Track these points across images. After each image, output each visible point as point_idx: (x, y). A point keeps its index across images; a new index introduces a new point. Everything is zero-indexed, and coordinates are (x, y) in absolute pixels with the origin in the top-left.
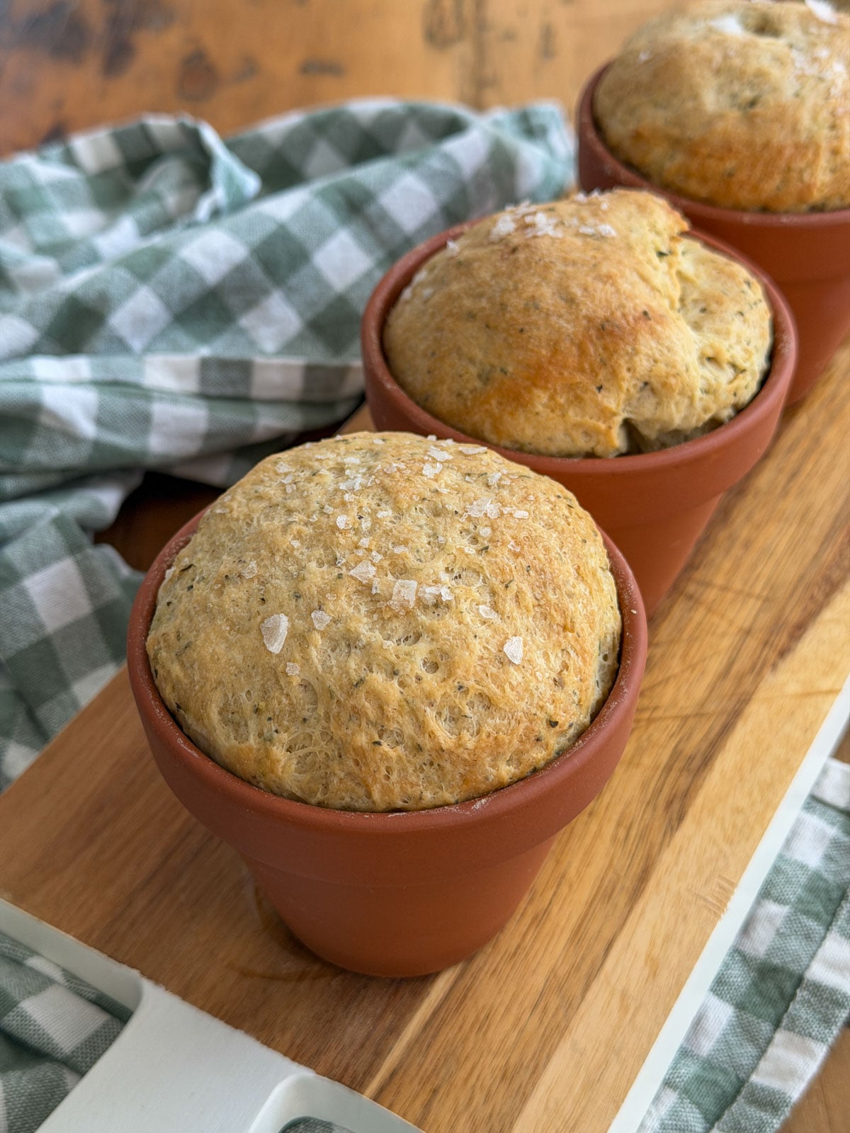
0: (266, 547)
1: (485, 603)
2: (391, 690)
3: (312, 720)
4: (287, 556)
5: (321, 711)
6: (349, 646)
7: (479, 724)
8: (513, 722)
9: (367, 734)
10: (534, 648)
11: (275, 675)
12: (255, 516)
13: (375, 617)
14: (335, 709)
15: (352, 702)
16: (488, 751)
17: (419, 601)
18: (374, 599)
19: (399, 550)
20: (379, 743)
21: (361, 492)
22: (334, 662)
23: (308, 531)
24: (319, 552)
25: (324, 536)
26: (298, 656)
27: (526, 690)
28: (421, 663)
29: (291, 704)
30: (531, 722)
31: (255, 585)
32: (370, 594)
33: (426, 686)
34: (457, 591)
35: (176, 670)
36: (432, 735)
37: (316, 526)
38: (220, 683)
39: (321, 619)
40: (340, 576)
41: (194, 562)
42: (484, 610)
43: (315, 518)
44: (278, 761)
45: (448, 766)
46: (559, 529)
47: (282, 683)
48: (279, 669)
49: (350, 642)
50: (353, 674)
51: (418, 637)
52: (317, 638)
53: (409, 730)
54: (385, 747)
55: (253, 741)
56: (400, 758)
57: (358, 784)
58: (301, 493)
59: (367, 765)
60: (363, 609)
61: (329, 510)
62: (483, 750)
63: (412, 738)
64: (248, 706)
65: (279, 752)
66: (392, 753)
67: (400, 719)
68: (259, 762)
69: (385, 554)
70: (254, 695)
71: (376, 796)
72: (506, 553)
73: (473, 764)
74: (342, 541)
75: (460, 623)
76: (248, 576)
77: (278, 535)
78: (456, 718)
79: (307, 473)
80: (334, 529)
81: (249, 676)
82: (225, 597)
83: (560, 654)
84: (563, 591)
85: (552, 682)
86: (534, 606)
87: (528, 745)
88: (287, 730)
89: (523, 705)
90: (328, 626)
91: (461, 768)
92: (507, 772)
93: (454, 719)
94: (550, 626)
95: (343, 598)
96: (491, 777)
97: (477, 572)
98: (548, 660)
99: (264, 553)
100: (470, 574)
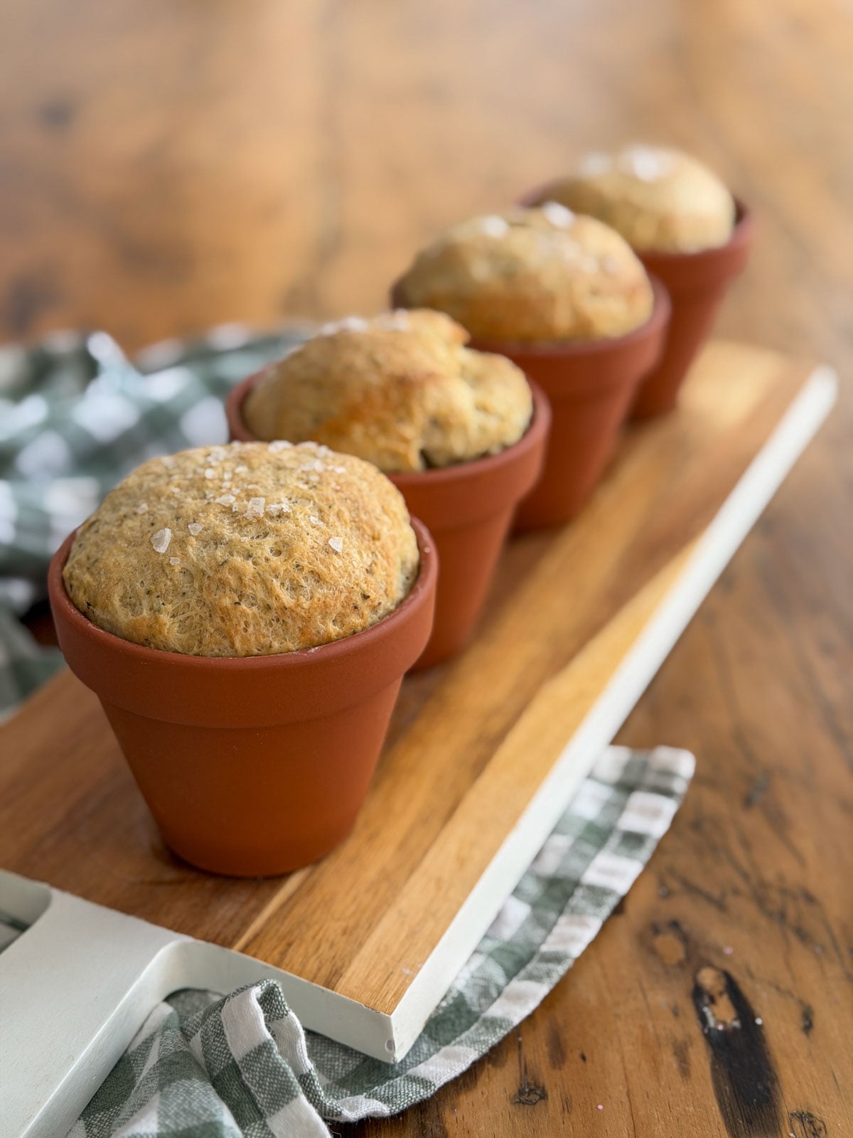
0: (154, 495)
1: (314, 516)
2: (247, 567)
3: (190, 593)
4: (170, 498)
5: (196, 585)
6: (216, 544)
7: (312, 592)
8: (337, 592)
9: (230, 598)
10: (352, 546)
11: (163, 567)
12: (146, 483)
13: (235, 525)
14: (206, 582)
15: (219, 576)
16: (319, 610)
17: (267, 514)
18: (234, 515)
19: (252, 487)
20: (239, 604)
22: (205, 554)
23: (185, 483)
24: (194, 493)
25: (196, 485)
26: (178, 553)
27: (346, 571)
28: (269, 550)
29: (174, 585)
30: (350, 593)
31: (147, 516)
32: (232, 513)
33: (272, 564)
34: (295, 509)
35: (87, 578)
36: (277, 598)
37: (191, 479)
38: (120, 579)
39: (196, 529)
40: (209, 503)
42: (314, 520)
44: (165, 625)
45: (290, 621)
47: (167, 572)
48: (165, 563)
49: (217, 540)
50: (219, 559)
51: (266, 535)
52: (193, 541)
53: (261, 594)
54: (244, 607)
55: (145, 613)
56: (254, 614)
57: (225, 637)
58: (179, 467)
59: (231, 620)
60: (226, 521)
61: (200, 471)
62: (315, 609)
63: (263, 601)
64: (141, 590)
65: (165, 618)
66: (249, 611)
67: (254, 586)
68: (150, 627)
69: (241, 489)
70: (147, 583)
71: (238, 645)
72: (330, 490)
73: (308, 620)
74: (210, 485)
75: (296, 526)
76: (140, 513)
77: (162, 489)
78: (295, 588)
80: (204, 479)
81: (143, 572)
82: (124, 527)
83: (370, 555)
84: (372, 515)
85: (364, 570)
86: (351, 521)
87: (348, 611)
88: (171, 602)
89: (344, 581)
90: (201, 532)
91: (299, 624)
92: (333, 629)
93: (293, 589)
94: (363, 535)
95: (211, 515)
96: (322, 632)
97: (309, 499)
98: (361, 556)
99: (152, 498)
100: (303, 500)
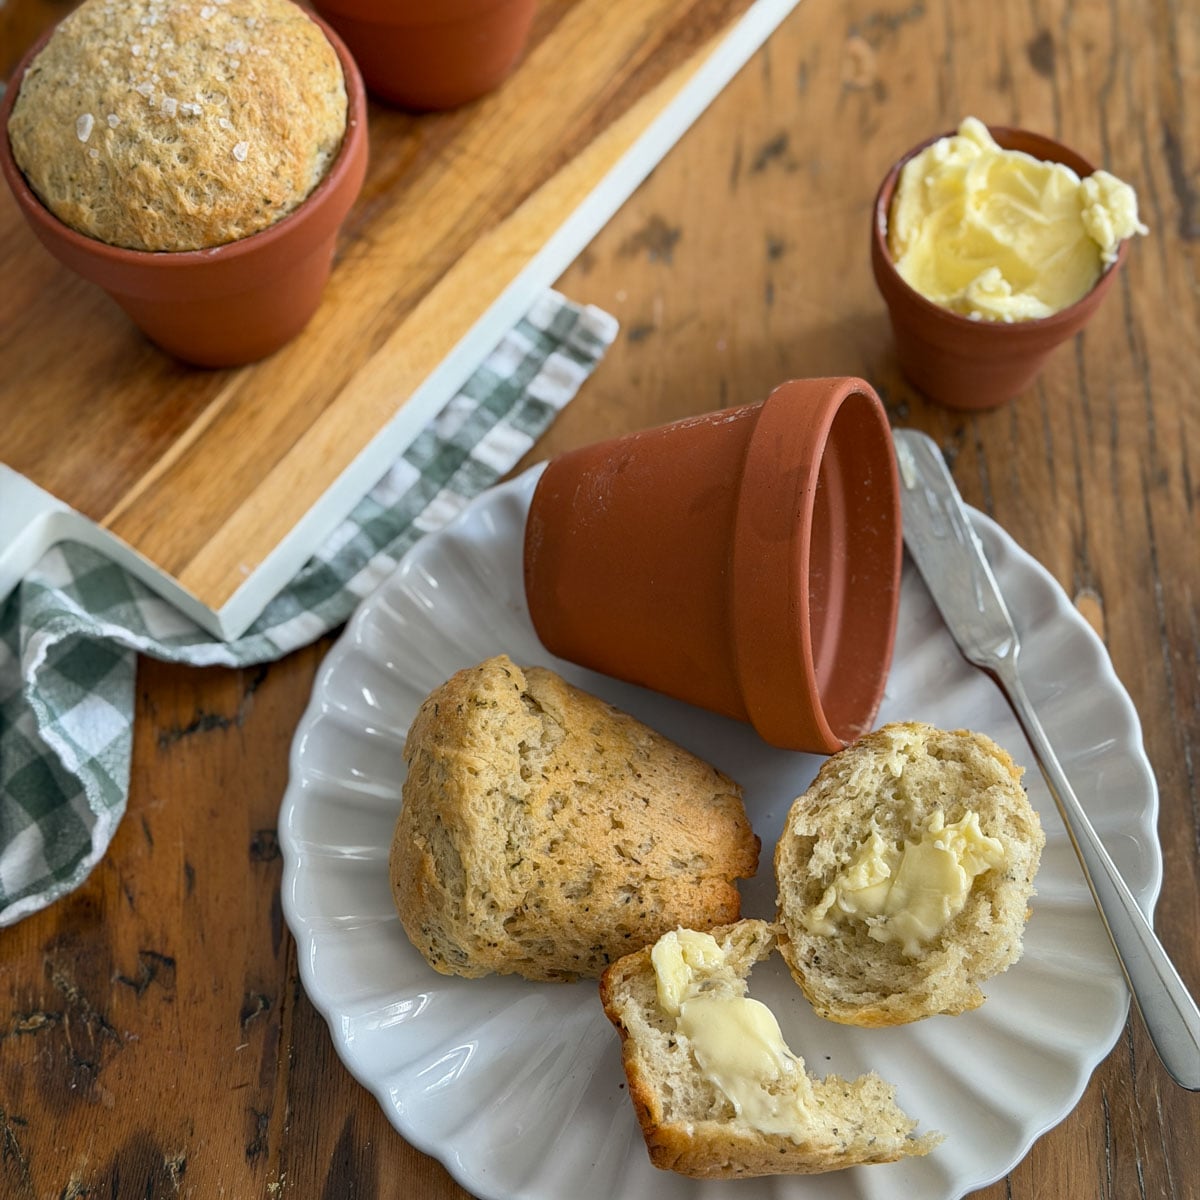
0: (86, 64)
1: (225, 117)
2: (154, 174)
3: (105, 189)
4: (99, 71)
5: (110, 183)
6: (131, 140)
7: (214, 199)
8: (238, 199)
9: (139, 201)
10: (258, 149)
11: (83, 157)
12: (84, 37)
13: (150, 122)
14: (118, 183)
15: (129, 179)
16: (220, 217)
17: (179, 113)
18: (151, 109)
19: (171, 75)
20: (145, 208)
21: (155, 27)
22: (121, 151)
23: (115, 54)
24: (120, 71)
25: (123, 60)
26: (98, 144)
27: (249, 178)
28: (176, 156)
29: (92, 177)
30: (251, 199)
31: (76, 91)
32: (148, 105)
33: (178, 172)
34: (206, 108)
35: (23, 145)
36: (181, 204)
37: (120, 51)
38: (49, 157)
39: (114, 120)
40: (130, 91)
41: (43, 67)
42: (224, 123)
43: (120, 45)
44: (84, 214)
45: (194, 226)
46: (291, 63)
47: (87, 162)
48: (85, 153)
49: (129, 137)
50: (131, 160)
51: (176, 137)
52: (111, 133)
53: (167, 200)
54: (151, 210)
55: (68, 199)
56: (161, 219)
57: (136, 233)
58: (116, 24)
59: (140, 221)
60: (143, 115)
61: (131, 38)
62: (217, 217)
63: (168, 206)
64: (65, 176)
65: (84, 208)
66: (155, 214)
67: (160, 193)
68: (72, 213)
69: (162, 77)
70: (71, 168)
71: (147, 241)
72: (246, 80)
73: (210, 225)
74: (135, 64)
75: (205, 130)
76: (72, 84)
77: (94, 56)
78: (199, 195)
79: (125, 6)
80: (131, 54)
81: (67, 156)
82: (56, 98)
83: (279, 155)
84: (286, 110)
85: (270, 174)
86: (261, 121)
87: (250, 216)
88: (90, 194)
89: (246, 188)
90: (119, 126)
91: (203, 228)
92: (235, 231)
93: (197, 195)
94: (273, 134)
95: (130, 106)
96: (224, 235)
97: (224, 94)
98: (268, 158)
99: (84, 67)
100: (218, 95)
